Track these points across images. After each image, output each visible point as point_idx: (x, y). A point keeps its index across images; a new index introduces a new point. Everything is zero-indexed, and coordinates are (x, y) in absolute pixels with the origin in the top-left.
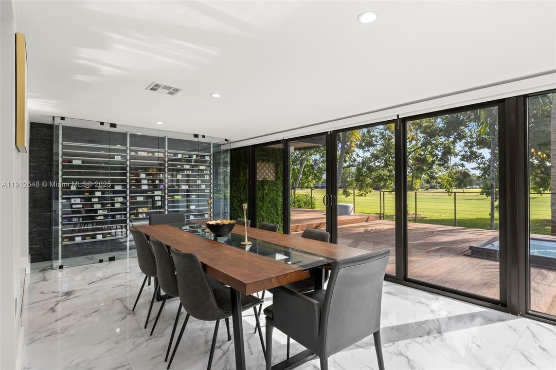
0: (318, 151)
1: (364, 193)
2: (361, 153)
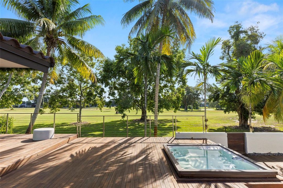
0: (18, 83)
1: (54, 111)
2: (54, 87)
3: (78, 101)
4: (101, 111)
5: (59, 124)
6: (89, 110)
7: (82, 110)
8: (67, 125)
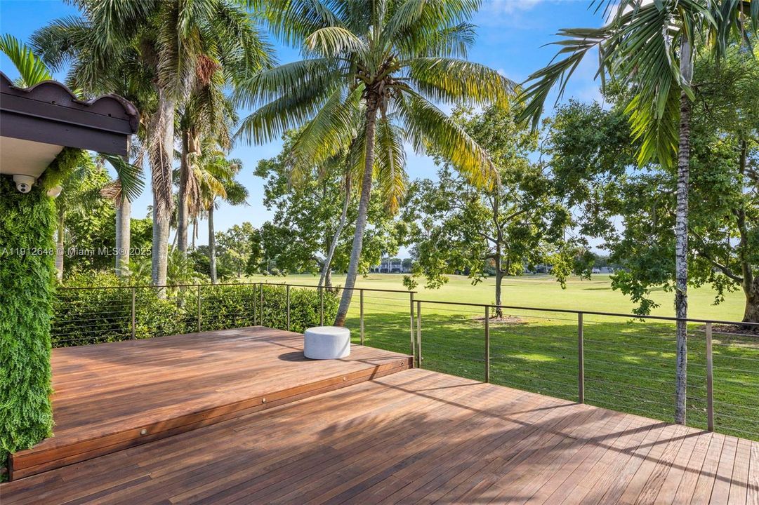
1: (437, 283)
3: (490, 257)
4: (563, 288)
5: (446, 317)
6: (541, 283)
7: (504, 280)
8: (463, 322)
